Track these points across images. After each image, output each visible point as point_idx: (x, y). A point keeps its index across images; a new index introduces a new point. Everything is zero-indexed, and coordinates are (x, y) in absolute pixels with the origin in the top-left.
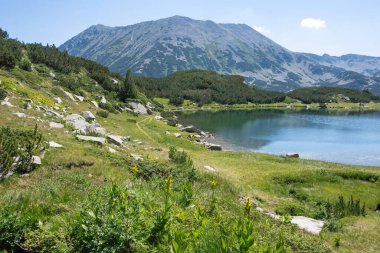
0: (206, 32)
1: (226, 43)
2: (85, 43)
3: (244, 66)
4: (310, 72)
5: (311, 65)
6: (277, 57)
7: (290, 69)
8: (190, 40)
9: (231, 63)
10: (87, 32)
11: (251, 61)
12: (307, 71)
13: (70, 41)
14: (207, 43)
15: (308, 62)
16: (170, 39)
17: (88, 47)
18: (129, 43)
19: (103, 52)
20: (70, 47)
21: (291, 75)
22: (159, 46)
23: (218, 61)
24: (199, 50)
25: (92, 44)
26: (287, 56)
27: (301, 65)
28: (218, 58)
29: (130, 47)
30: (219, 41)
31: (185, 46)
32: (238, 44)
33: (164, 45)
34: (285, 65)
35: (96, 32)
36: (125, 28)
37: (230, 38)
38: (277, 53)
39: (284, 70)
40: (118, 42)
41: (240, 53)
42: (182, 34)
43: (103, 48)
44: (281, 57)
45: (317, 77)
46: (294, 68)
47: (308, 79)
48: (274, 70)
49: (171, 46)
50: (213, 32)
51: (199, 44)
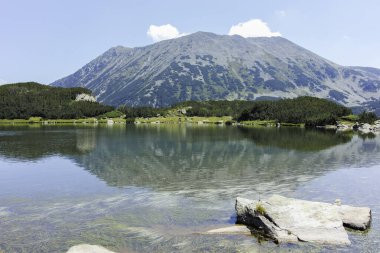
0: (231, 48)
1: (254, 59)
2: (102, 66)
3: (273, 85)
4: (361, 89)
5: (361, 80)
6: (318, 73)
7: (334, 87)
8: (211, 57)
9: (258, 81)
10: (105, 55)
11: (283, 78)
12: (357, 88)
13: (87, 65)
14: (231, 60)
15: (359, 77)
16: (188, 57)
17: (105, 70)
18: (145, 64)
19: (117, 75)
20: (87, 70)
21: (333, 93)
22: (174, 66)
23: (242, 80)
24: (220, 69)
25: (109, 67)
26: (331, 72)
27: (349, 80)
28: (242, 76)
29: (146, 68)
30: (245, 57)
31: (205, 64)
32: (269, 60)
33: (180, 65)
34: (328, 82)
35: (115, 54)
36: (144, 48)
37: (259, 53)
38: (318, 68)
39: (324, 87)
40: (135, 63)
41: (271, 70)
42: (202, 52)
43: (118, 70)
44: (323, 72)
45: (369, 95)
46: (339, 85)
47: (357, 98)
48: (312, 88)
49: (187, 65)
50: (239, 47)
51: (221, 61)
